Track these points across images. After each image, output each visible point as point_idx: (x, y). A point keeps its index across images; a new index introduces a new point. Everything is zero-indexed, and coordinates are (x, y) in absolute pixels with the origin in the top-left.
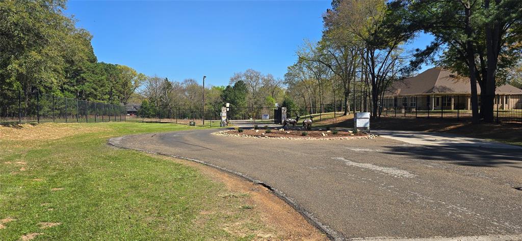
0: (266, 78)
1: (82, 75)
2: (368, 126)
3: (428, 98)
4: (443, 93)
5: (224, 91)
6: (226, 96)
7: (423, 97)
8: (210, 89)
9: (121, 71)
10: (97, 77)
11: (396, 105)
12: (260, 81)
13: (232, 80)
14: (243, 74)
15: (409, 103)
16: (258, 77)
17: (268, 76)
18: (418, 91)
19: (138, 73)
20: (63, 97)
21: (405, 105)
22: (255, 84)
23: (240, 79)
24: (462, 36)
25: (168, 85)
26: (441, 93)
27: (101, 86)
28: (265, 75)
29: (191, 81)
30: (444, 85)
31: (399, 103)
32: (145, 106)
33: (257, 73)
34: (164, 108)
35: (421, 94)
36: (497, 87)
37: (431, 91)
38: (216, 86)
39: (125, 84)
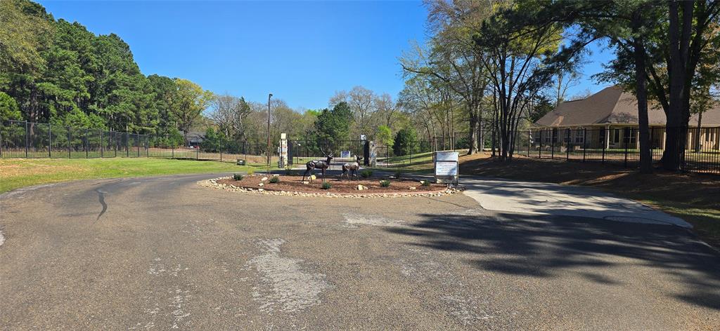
0: (381, 99)
1: (114, 91)
2: (455, 173)
3: (602, 131)
4: (624, 124)
5: (319, 117)
6: (321, 124)
7: (594, 129)
8: (302, 113)
9: (182, 87)
10: (139, 95)
11: (555, 140)
12: (372, 103)
13: (333, 101)
14: (348, 92)
15: (573, 137)
16: (369, 97)
17: (384, 96)
18: (589, 121)
19: (204, 90)
20: (88, 121)
21: (568, 140)
22: (364, 107)
23: (343, 100)
24: (623, 30)
25: (244, 108)
26: (620, 124)
27: (146, 107)
28: (379, 95)
29: (278, 101)
30: (626, 112)
31: (560, 137)
32: (210, 136)
33: (368, 91)
34: (238, 138)
35: (591, 124)
36: (693, 115)
37: (605, 120)
38: (312, 110)
39: (186, 105)
